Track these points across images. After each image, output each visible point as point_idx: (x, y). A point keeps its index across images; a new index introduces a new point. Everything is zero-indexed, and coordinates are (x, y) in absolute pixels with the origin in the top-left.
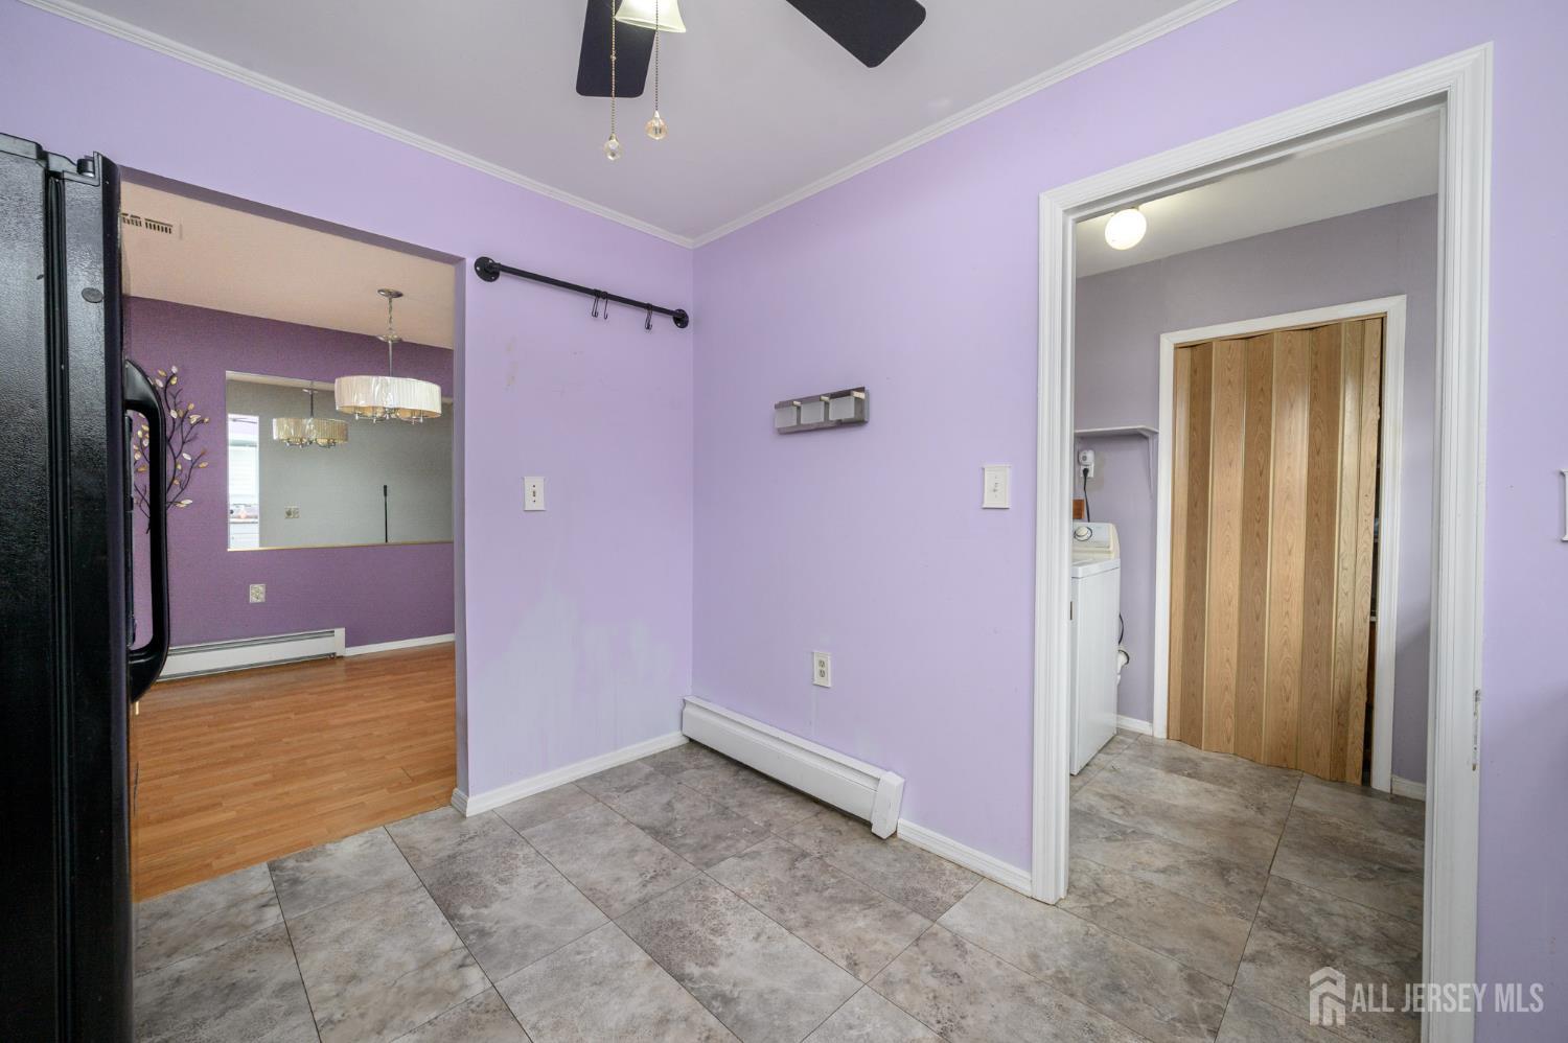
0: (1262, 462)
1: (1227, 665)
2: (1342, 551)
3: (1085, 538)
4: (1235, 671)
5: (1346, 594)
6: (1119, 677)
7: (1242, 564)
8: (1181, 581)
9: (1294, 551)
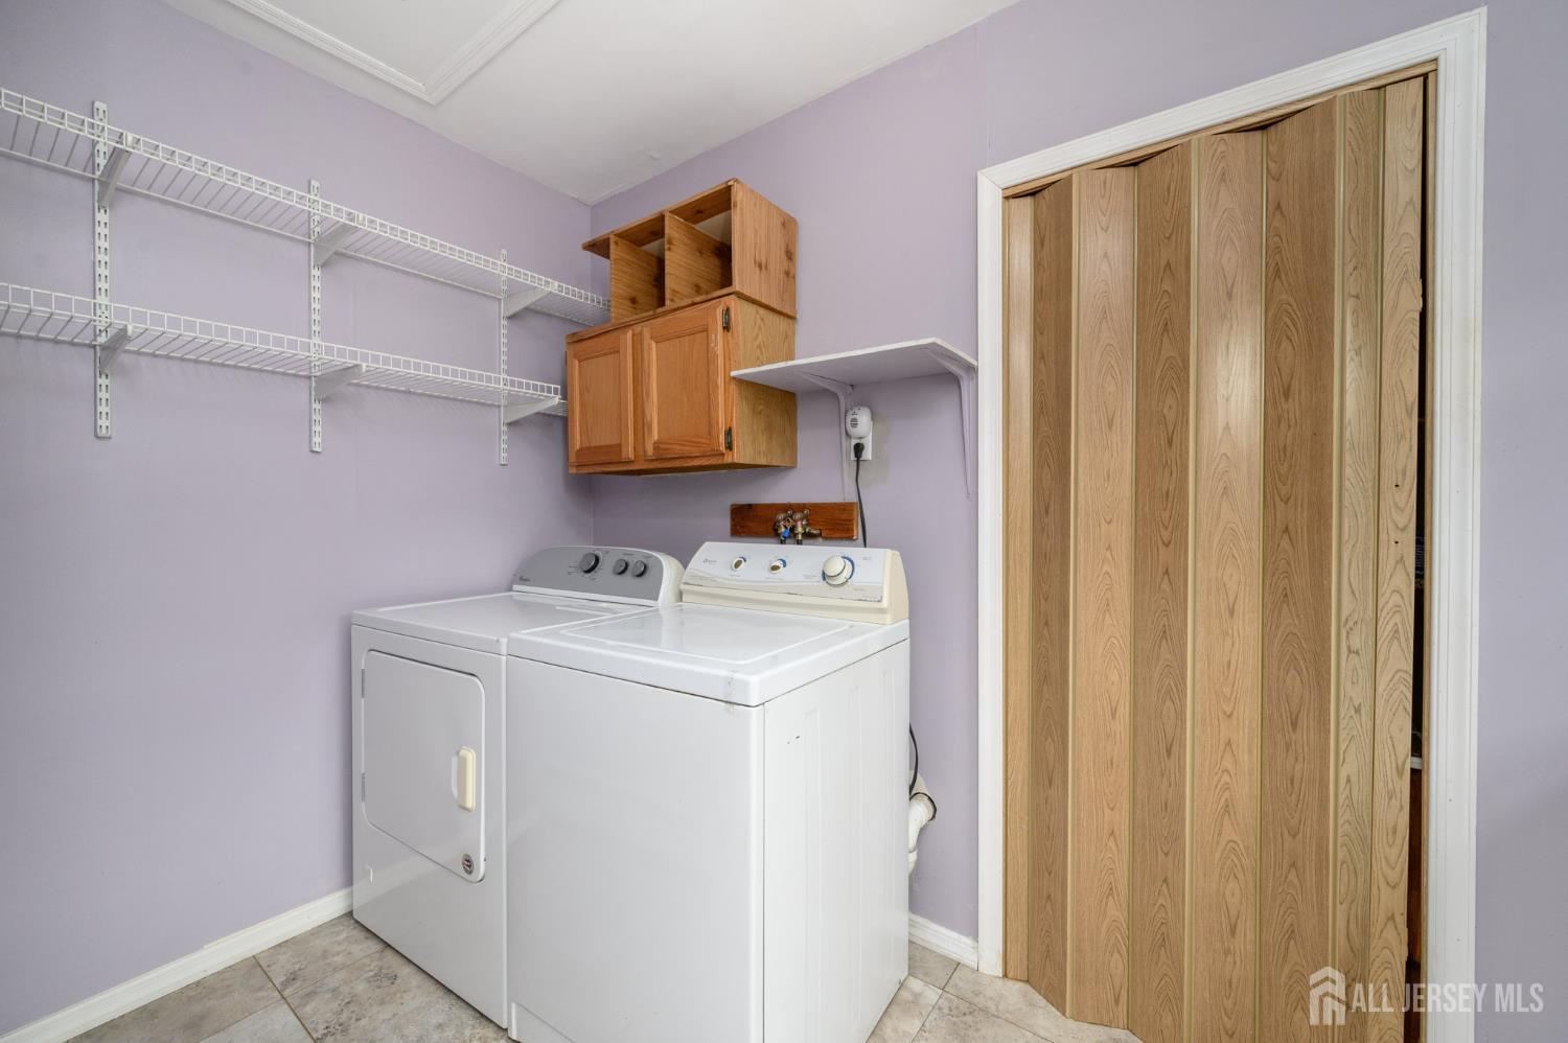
0: (1171, 416)
1: (1111, 844)
2: (1345, 613)
3: (841, 579)
4: (1126, 857)
5: (1358, 710)
6: (913, 857)
7: (1136, 632)
8: (1023, 663)
9: (1239, 608)
